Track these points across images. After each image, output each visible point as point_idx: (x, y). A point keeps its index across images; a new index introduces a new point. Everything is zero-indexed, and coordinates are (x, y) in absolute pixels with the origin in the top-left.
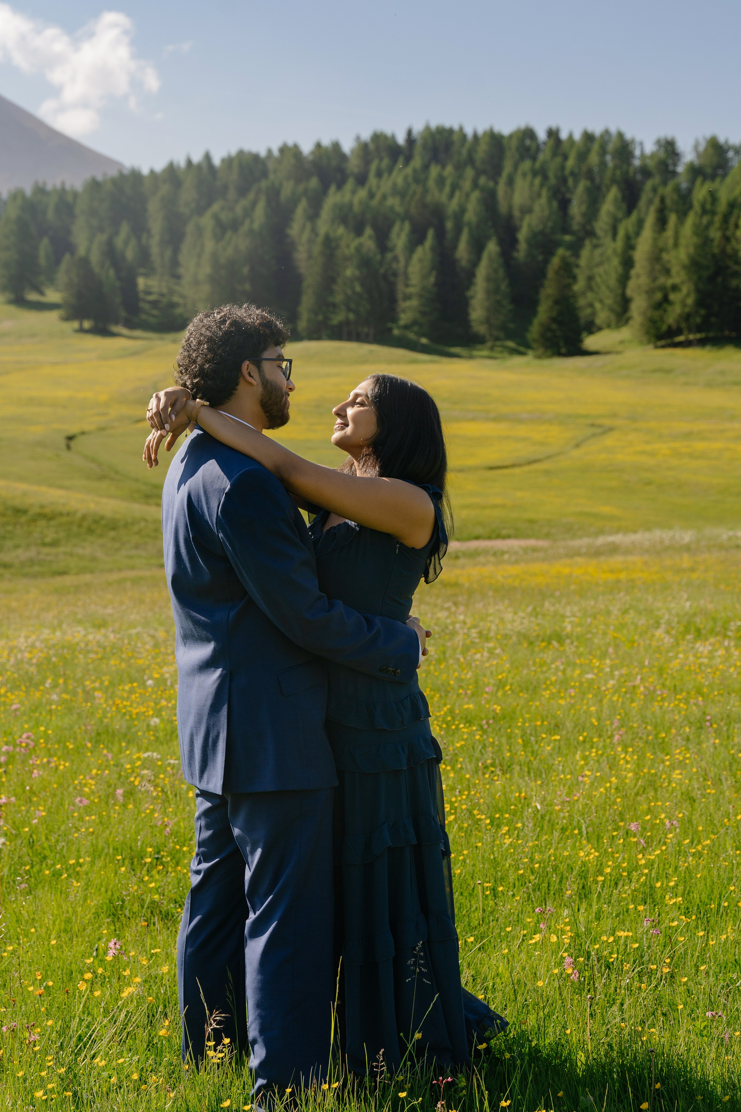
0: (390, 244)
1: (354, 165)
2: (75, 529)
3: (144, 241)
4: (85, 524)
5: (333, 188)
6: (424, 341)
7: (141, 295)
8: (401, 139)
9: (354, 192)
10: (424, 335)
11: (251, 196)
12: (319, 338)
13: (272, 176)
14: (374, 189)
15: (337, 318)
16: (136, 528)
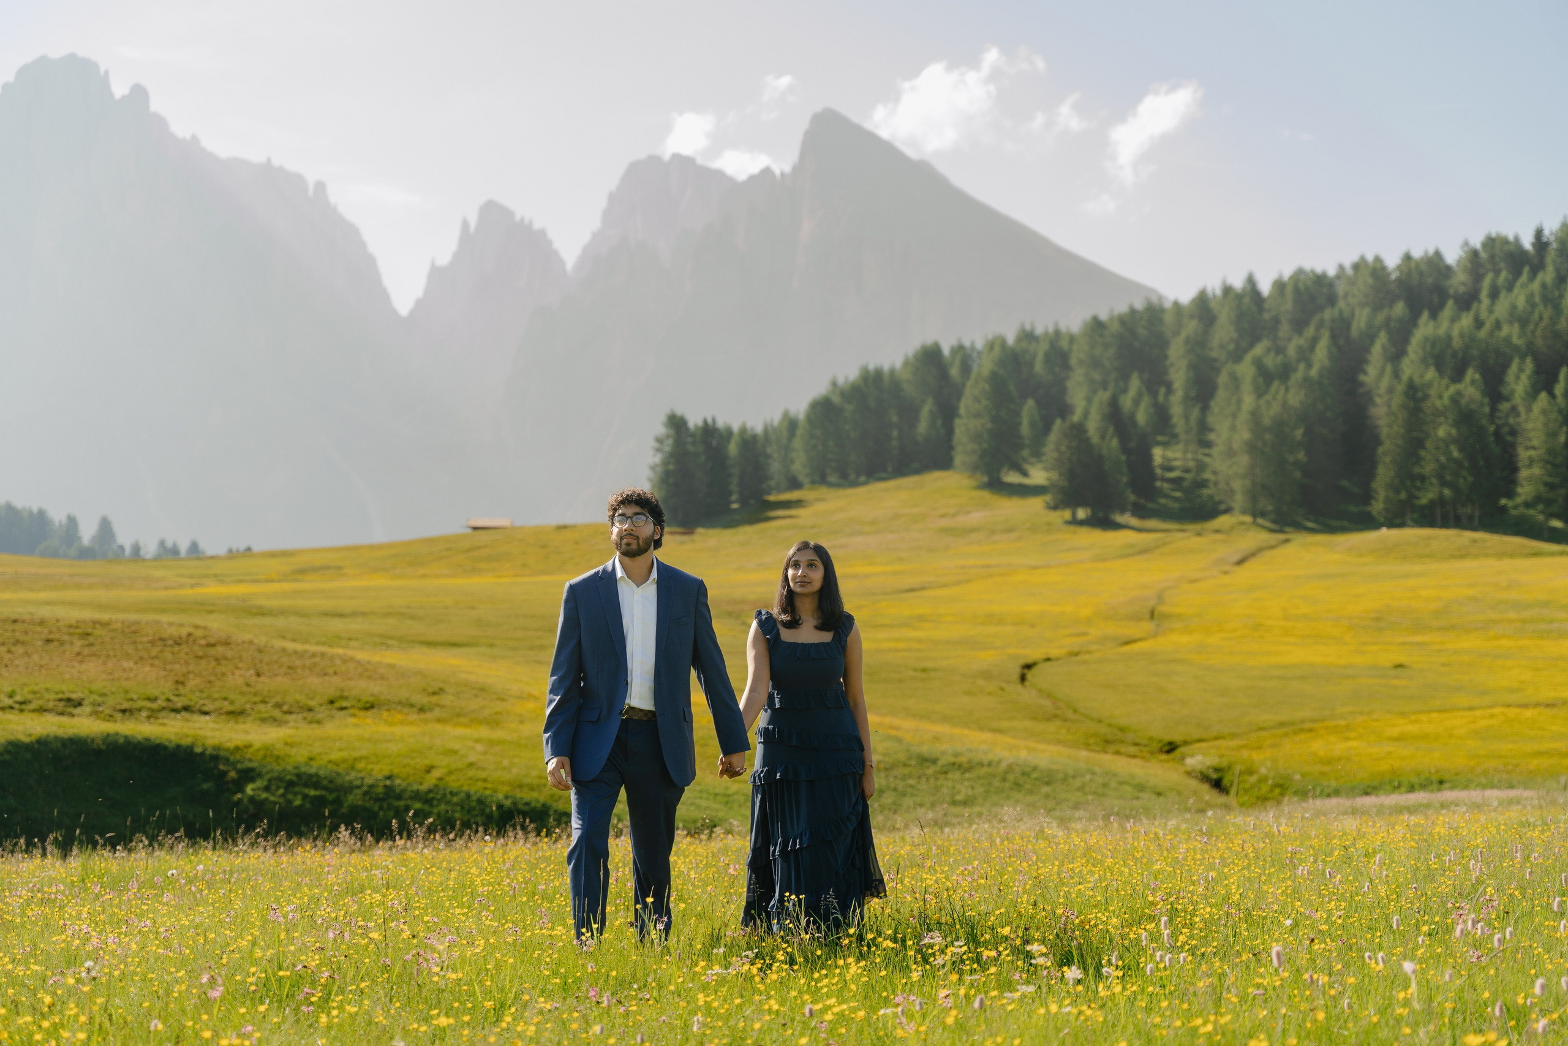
0: (1505, 391)
1: (1459, 281)
2: (996, 783)
3: (1161, 398)
4: (1011, 777)
5: (1425, 315)
6: (1557, 524)
7: (1158, 471)
8: (1527, 242)
9: (1453, 320)
10: (1558, 516)
11: (1310, 331)
12: (1402, 525)
13: (1341, 304)
14: (1484, 315)
15: (1426, 498)
16: (1078, 783)
